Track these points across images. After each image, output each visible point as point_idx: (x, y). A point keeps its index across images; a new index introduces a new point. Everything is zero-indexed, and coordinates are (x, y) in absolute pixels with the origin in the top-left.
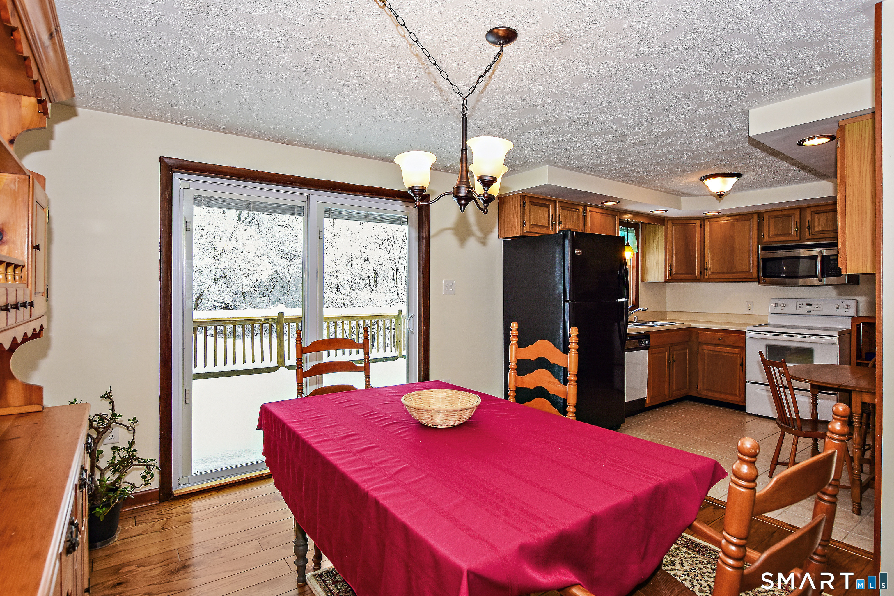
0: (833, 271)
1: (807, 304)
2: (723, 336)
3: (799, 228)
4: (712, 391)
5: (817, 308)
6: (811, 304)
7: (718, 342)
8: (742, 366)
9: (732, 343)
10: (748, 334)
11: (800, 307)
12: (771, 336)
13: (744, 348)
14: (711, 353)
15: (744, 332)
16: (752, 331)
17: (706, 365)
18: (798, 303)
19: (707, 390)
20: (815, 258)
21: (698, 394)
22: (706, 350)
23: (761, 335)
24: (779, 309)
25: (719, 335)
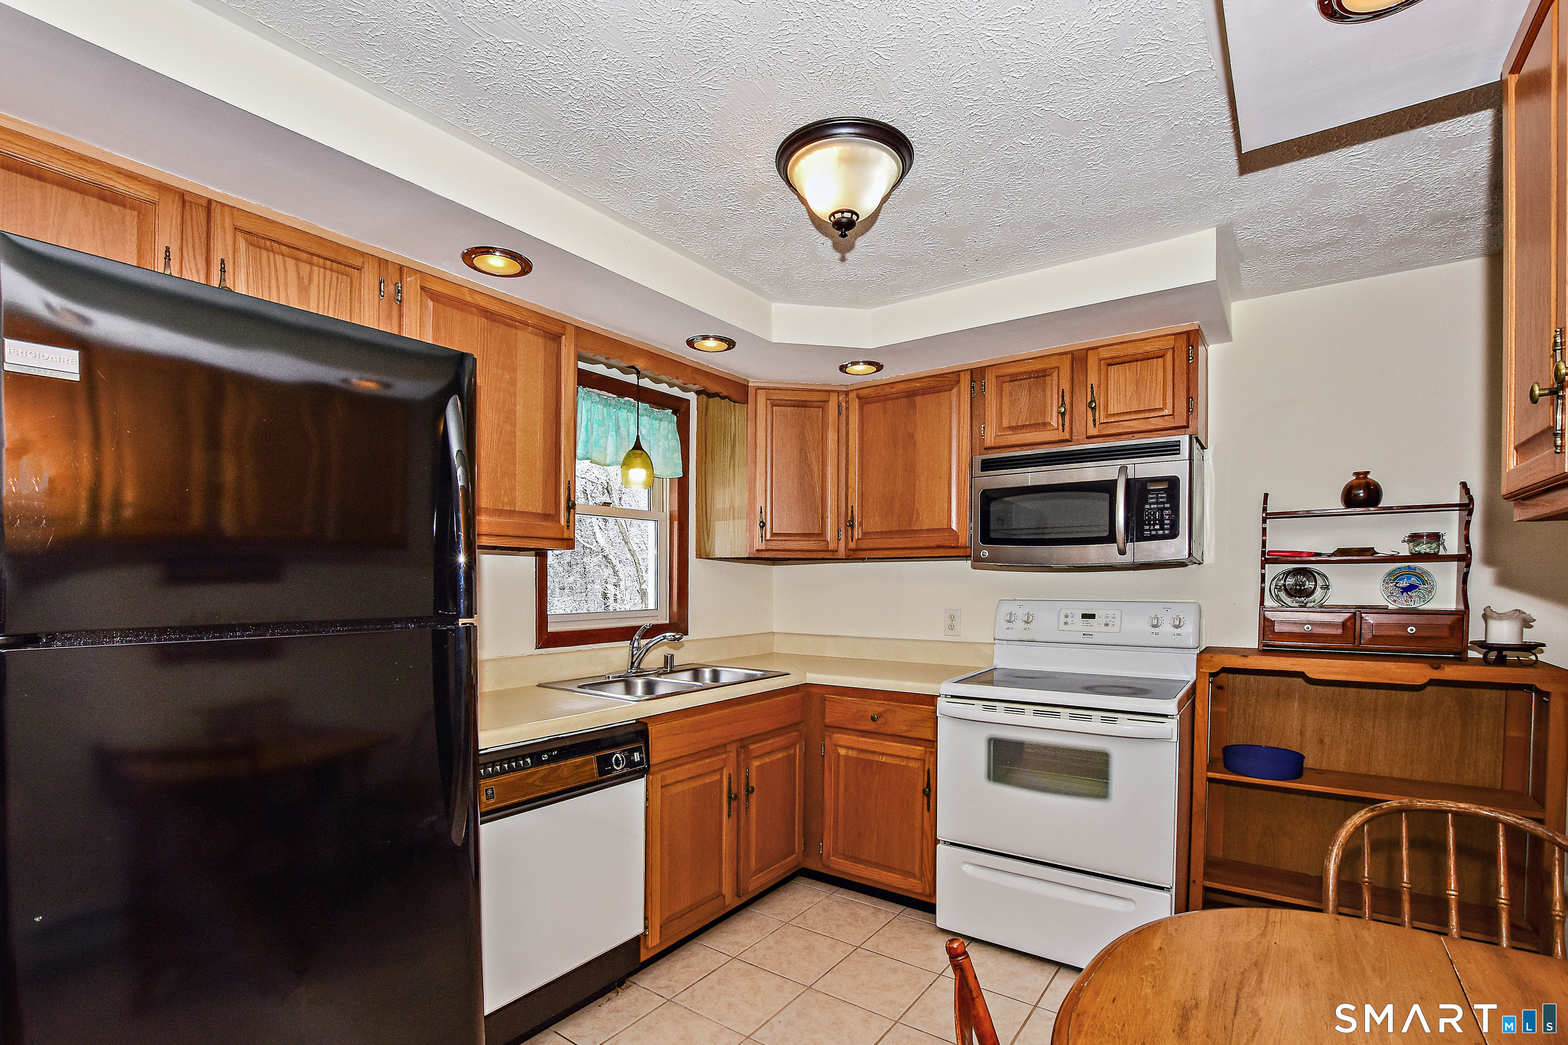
0: (1154, 524)
1: (1085, 616)
2: (881, 709)
3: (1068, 407)
4: (856, 860)
5: (1107, 625)
6: (1092, 616)
7: (871, 726)
8: (928, 796)
9: (904, 728)
10: (941, 703)
11: (1066, 623)
12: (1000, 714)
13: (932, 744)
14: (852, 753)
15: (931, 700)
16: (952, 697)
17: (842, 787)
18: (1063, 613)
19: (845, 857)
20: (1108, 487)
21: (824, 865)
22: (841, 746)
23: (976, 711)
24: (1018, 630)
25: (873, 707)
